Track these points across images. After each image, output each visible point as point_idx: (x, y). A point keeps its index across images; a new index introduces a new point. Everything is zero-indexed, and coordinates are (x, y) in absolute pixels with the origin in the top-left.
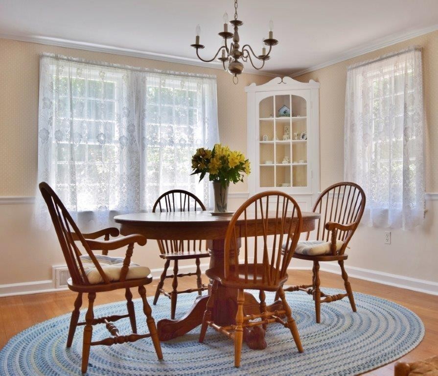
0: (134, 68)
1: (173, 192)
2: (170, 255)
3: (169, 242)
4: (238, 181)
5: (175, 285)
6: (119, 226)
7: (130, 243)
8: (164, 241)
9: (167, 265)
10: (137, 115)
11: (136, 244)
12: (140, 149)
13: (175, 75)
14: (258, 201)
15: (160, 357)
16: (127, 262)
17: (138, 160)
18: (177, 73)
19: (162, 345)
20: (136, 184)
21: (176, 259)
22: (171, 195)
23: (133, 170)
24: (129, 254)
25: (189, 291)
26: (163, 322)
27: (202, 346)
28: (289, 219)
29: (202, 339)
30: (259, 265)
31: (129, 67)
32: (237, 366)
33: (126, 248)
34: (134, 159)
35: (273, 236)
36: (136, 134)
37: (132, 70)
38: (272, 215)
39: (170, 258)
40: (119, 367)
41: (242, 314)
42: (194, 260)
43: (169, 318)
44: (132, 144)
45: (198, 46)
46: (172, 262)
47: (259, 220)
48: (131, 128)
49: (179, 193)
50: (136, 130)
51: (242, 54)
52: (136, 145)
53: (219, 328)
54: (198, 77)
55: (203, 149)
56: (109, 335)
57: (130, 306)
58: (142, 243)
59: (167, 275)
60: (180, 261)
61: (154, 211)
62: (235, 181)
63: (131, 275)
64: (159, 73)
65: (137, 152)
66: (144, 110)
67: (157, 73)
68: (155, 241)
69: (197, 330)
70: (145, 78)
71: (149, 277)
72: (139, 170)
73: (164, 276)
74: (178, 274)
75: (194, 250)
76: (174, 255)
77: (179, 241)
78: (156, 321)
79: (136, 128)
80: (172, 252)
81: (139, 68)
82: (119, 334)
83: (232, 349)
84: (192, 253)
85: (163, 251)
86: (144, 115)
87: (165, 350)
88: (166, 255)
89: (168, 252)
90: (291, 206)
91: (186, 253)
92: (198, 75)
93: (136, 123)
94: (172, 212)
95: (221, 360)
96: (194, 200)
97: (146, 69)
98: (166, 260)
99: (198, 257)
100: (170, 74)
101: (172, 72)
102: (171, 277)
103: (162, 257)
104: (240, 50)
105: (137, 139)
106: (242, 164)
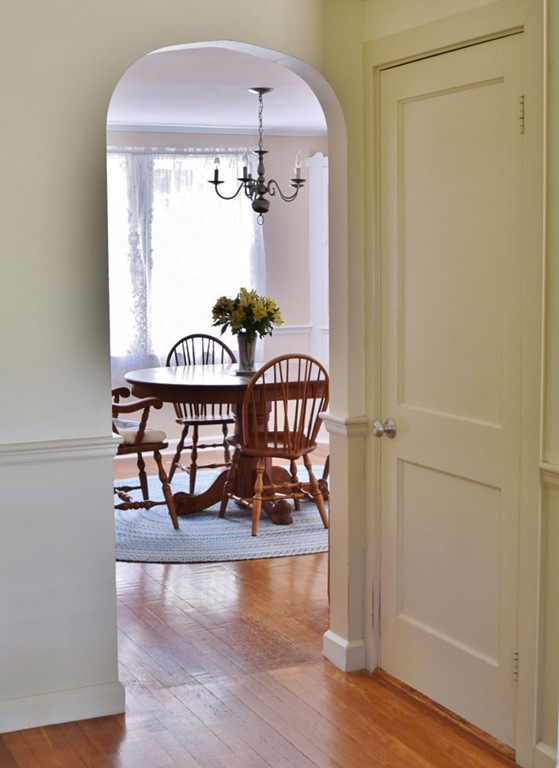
0: (136, 148)
1: (192, 337)
2: (189, 419)
3: (187, 405)
4: (265, 334)
5: (194, 456)
6: (130, 387)
7: (146, 406)
8: (182, 405)
9: (185, 433)
10: (142, 218)
11: (152, 408)
12: (147, 267)
13: (195, 153)
14: (277, 365)
15: (176, 526)
16: (143, 426)
17: (144, 284)
18: (198, 150)
19: (179, 518)
20: (142, 318)
21: (196, 424)
22: (190, 341)
23: (137, 298)
24: (145, 417)
25: (213, 466)
26: (181, 494)
27: (221, 520)
28: (314, 382)
29: (222, 514)
30: (281, 432)
31: (130, 149)
32: (254, 535)
33: (142, 411)
34: (138, 283)
35: (295, 401)
36: (140, 246)
37: (133, 153)
38: (293, 378)
39: (188, 424)
40: (135, 532)
41: (261, 483)
42: (221, 426)
43: (188, 491)
44: (134, 261)
45: (216, 182)
46: (191, 428)
47: (279, 384)
48: (134, 238)
49: (200, 339)
50: (141, 241)
51: (267, 190)
52: (141, 262)
53: (239, 499)
54: (230, 153)
55: (224, 298)
56: (121, 502)
57: (143, 477)
58: (158, 406)
59: (185, 445)
60: (200, 427)
61: (168, 365)
62: (263, 334)
63: (147, 439)
64: (172, 153)
65: (143, 273)
66: (151, 210)
67: (169, 153)
68: (171, 404)
69: (217, 507)
70: (152, 162)
71: (165, 442)
72: (145, 299)
73: (181, 447)
74: (198, 444)
75: (221, 413)
76: (194, 420)
77: (200, 405)
78: (174, 492)
79: (141, 237)
80: (192, 415)
81: (143, 149)
82: (132, 501)
83: (250, 523)
84: (217, 417)
85: (179, 414)
86: (151, 216)
87: (181, 522)
88: (184, 420)
89: (186, 416)
90: (315, 368)
91: (209, 418)
92: (230, 150)
93: (139, 231)
94: (191, 367)
95: (240, 531)
96: (221, 347)
97: (154, 149)
98: (183, 426)
99: (224, 423)
100: (187, 154)
101: (190, 150)
102: (190, 447)
103: (178, 421)
104: (265, 184)
105: (142, 254)
106: (270, 314)
